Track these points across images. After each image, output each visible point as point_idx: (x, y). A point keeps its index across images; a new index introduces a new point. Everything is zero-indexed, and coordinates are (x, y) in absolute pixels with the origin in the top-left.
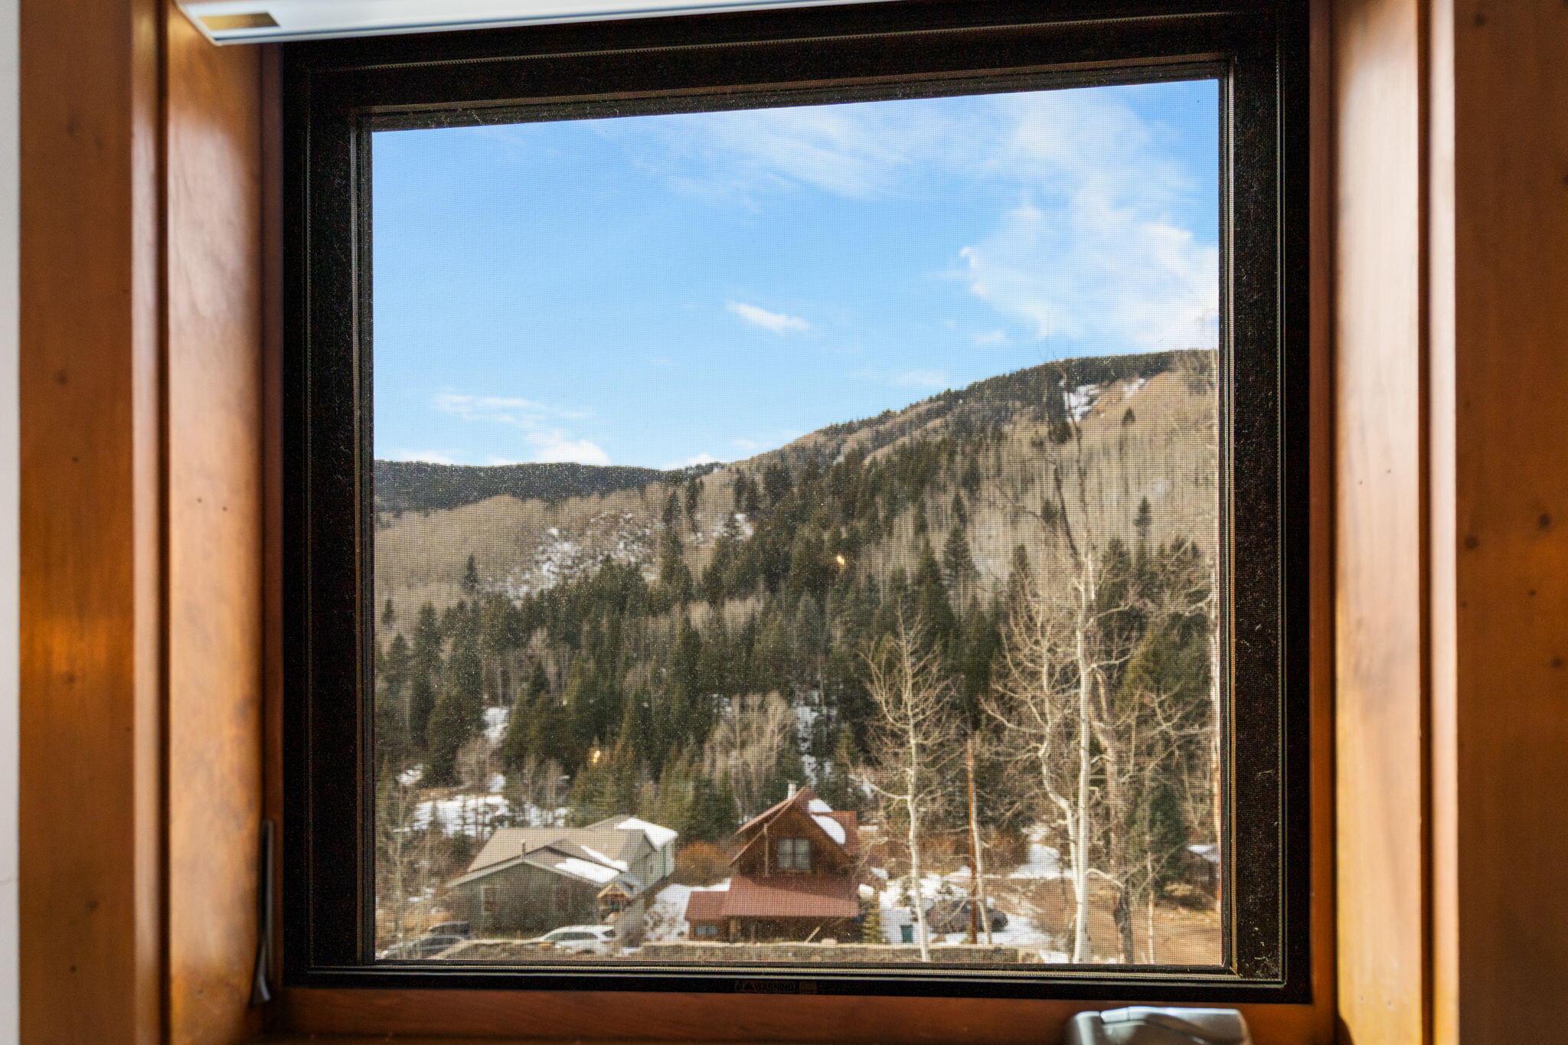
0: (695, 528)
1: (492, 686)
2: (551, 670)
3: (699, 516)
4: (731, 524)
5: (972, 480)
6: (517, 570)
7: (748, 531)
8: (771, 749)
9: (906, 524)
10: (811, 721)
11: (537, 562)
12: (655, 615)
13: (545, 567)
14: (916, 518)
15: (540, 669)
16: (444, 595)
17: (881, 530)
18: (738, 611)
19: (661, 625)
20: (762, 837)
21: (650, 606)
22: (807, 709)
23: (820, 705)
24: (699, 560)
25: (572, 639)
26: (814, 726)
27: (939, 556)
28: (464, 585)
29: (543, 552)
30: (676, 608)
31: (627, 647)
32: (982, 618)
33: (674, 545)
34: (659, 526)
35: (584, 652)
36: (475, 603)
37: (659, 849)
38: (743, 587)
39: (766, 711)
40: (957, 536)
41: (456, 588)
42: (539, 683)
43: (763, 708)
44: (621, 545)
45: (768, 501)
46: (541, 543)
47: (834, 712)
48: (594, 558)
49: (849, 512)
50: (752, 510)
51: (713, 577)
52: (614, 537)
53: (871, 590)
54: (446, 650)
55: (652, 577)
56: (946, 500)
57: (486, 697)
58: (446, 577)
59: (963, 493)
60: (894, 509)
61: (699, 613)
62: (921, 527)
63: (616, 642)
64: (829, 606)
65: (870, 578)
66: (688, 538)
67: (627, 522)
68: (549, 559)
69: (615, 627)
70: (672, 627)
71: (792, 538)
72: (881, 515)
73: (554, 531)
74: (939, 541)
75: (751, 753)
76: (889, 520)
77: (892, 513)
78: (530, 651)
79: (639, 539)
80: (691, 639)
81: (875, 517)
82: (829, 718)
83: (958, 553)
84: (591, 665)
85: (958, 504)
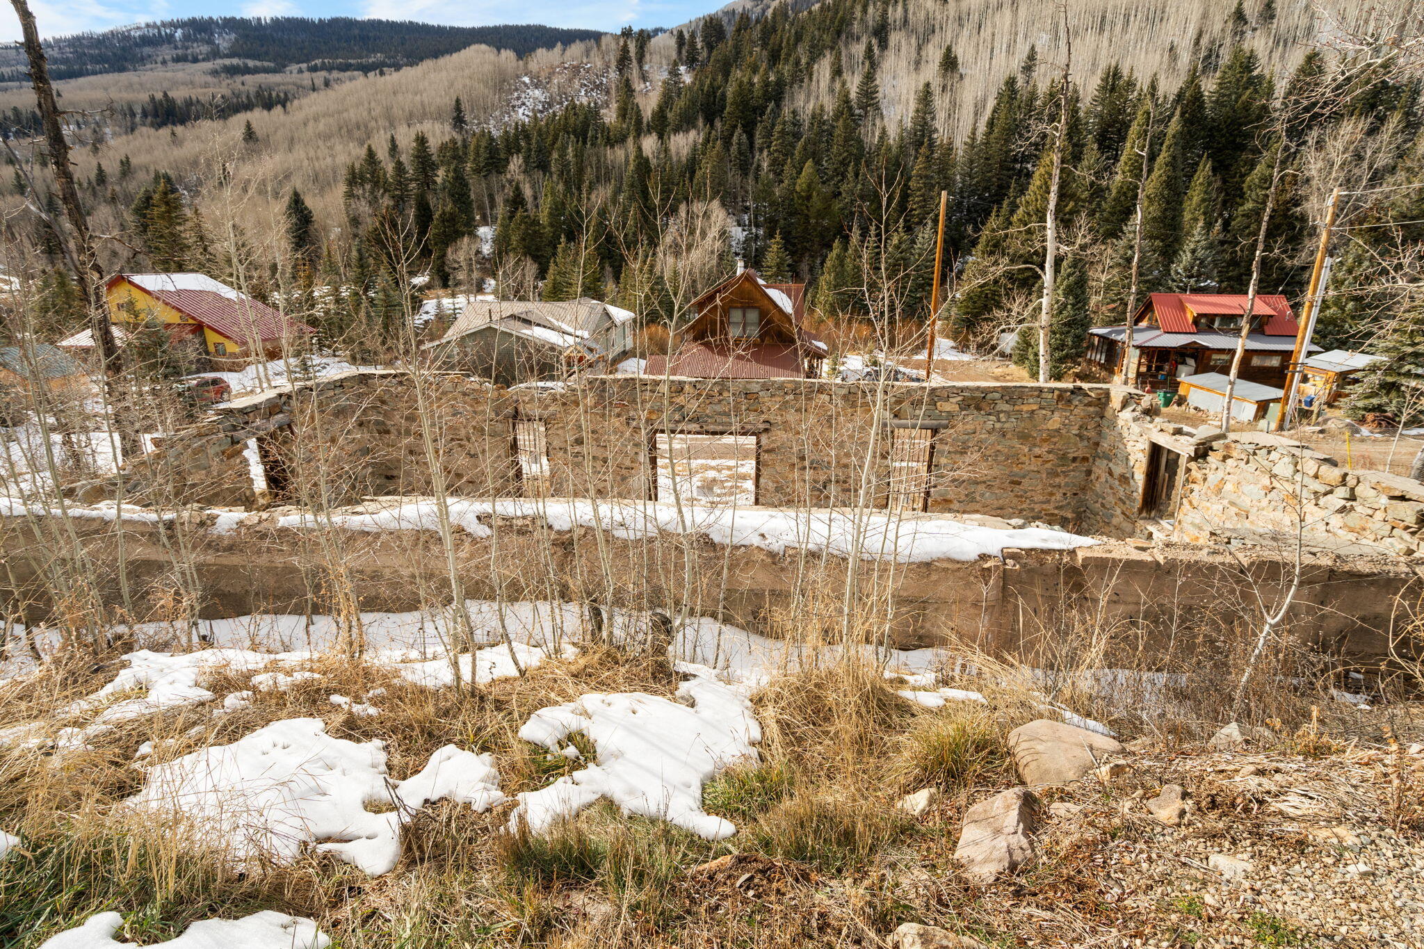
0: (644, 78)
1: (481, 208)
2: (528, 192)
3: (646, 67)
4: (674, 73)
5: (881, 32)
6: (497, 113)
7: (687, 79)
8: (712, 252)
9: (823, 69)
10: (742, 239)
11: (514, 107)
12: (612, 146)
13: (521, 111)
14: (833, 64)
15: (518, 190)
16: (438, 132)
17: (802, 74)
18: (682, 143)
19: (618, 155)
20: (716, 306)
21: (608, 138)
22: (740, 229)
23: (750, 225)
24: (649, 103)
25: (544, 166)
26: (744, 243)
27: (853, 95)
28: (455, 126)
29: (518, 98)
30: (630, 140)
31: (589, 174)
32: (889, 149)
33: (627, 89)
34: (613, 75)
35: (555, 177)
36: (464, 140)
37: (618, 324)
38: (686, 123)
39: (709, 217)
40: (869, 78)
41: (447, 128)
42: (517, 201)
43: (706, 215)
44: (583, 93)
45: (705, 54)
46: (516, 90)
47: (761, 232)
48: (561, 103)
49: (774, 58)
50: (691, 61)
51: (660, 115)
52: (577, 85)
53: (795, 125)
54: (441, 175)
55: (610, 116)
56: (859, 49)
57: (478, 217)
58: (438, 117)
59: (874, 41)
60: (815, 55)
61: (649, 144)
62: (837, 72)
63: (581, 170)
64: (758, 141)
65: (794, 113)
66: (638, 86)
67: (588, 71)
68: (524, 104)
69: (579, 155)
70: (627, 157)
71: (727, 81)
72: (803, 61)
73: (526, 80)
74: (854, 84)
75: (695, 255)
76: (809, 65)
77: (813, 59)
78: (509, 176)
79: (597, 87)
80: (643, 165)
81: (798, 63)
82: (757, 236)
83: (869, 94)
84: (561, 187)
85: (869, 49)
